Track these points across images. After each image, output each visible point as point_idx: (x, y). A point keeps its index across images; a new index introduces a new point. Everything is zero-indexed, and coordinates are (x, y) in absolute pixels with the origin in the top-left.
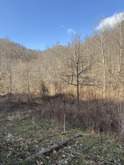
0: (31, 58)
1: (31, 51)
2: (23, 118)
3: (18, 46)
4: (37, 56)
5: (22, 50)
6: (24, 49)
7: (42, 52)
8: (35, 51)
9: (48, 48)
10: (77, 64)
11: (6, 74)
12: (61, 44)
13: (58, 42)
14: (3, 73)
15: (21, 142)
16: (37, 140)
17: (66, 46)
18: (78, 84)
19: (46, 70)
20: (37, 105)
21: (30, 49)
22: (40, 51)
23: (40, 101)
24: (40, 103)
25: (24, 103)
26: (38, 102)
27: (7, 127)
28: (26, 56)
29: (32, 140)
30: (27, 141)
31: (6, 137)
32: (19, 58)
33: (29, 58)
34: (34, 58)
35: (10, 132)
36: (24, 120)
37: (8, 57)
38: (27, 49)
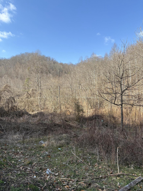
0: (62, 72)
1: (62, 65)
2: (58, 144)
3: (48, 60)
4: (69, 70)
5: (52, 64)
6: (55, 63)
7: (74, 65)
8: (66, 65)
9: (82, 61)
10: (121, 79)
11: (36, 90)
12: (97, 55)
13: (93, 54)
14: (33, 90)
15: (64, 183)
16: (84, 182)
17: (103, 58)
18: (122, 104)
19: (79, 86)
20: (71, 127)
21: (62, 63)
22: (72, 65)
23: (74, 122)
24: (75, 125)
25: (57, 124)
26: (73, 125)
27: (43, 157)
28: (57, 71)
29: (77, 181)
30: (71, 182)
31: (45, 172)
32: (50, 73)
33: (61, 73)
34: (65, 72)
35: (48, 164)
36: (60, 147)
37: (39, 72)
38: (58, 63)
